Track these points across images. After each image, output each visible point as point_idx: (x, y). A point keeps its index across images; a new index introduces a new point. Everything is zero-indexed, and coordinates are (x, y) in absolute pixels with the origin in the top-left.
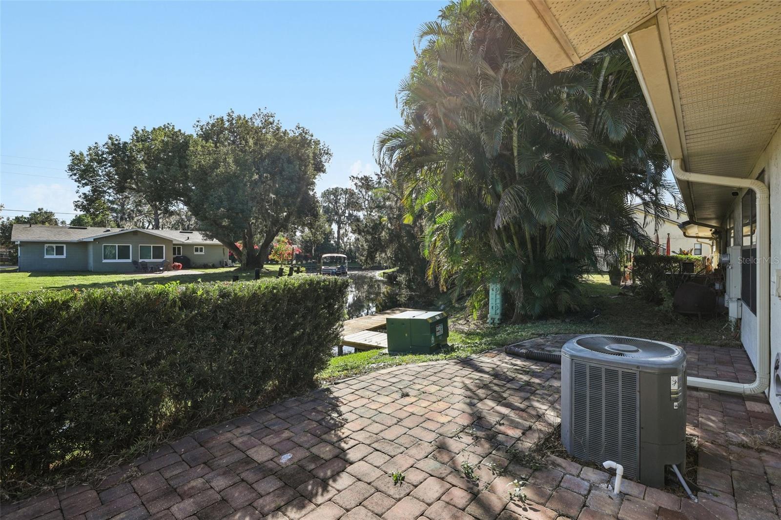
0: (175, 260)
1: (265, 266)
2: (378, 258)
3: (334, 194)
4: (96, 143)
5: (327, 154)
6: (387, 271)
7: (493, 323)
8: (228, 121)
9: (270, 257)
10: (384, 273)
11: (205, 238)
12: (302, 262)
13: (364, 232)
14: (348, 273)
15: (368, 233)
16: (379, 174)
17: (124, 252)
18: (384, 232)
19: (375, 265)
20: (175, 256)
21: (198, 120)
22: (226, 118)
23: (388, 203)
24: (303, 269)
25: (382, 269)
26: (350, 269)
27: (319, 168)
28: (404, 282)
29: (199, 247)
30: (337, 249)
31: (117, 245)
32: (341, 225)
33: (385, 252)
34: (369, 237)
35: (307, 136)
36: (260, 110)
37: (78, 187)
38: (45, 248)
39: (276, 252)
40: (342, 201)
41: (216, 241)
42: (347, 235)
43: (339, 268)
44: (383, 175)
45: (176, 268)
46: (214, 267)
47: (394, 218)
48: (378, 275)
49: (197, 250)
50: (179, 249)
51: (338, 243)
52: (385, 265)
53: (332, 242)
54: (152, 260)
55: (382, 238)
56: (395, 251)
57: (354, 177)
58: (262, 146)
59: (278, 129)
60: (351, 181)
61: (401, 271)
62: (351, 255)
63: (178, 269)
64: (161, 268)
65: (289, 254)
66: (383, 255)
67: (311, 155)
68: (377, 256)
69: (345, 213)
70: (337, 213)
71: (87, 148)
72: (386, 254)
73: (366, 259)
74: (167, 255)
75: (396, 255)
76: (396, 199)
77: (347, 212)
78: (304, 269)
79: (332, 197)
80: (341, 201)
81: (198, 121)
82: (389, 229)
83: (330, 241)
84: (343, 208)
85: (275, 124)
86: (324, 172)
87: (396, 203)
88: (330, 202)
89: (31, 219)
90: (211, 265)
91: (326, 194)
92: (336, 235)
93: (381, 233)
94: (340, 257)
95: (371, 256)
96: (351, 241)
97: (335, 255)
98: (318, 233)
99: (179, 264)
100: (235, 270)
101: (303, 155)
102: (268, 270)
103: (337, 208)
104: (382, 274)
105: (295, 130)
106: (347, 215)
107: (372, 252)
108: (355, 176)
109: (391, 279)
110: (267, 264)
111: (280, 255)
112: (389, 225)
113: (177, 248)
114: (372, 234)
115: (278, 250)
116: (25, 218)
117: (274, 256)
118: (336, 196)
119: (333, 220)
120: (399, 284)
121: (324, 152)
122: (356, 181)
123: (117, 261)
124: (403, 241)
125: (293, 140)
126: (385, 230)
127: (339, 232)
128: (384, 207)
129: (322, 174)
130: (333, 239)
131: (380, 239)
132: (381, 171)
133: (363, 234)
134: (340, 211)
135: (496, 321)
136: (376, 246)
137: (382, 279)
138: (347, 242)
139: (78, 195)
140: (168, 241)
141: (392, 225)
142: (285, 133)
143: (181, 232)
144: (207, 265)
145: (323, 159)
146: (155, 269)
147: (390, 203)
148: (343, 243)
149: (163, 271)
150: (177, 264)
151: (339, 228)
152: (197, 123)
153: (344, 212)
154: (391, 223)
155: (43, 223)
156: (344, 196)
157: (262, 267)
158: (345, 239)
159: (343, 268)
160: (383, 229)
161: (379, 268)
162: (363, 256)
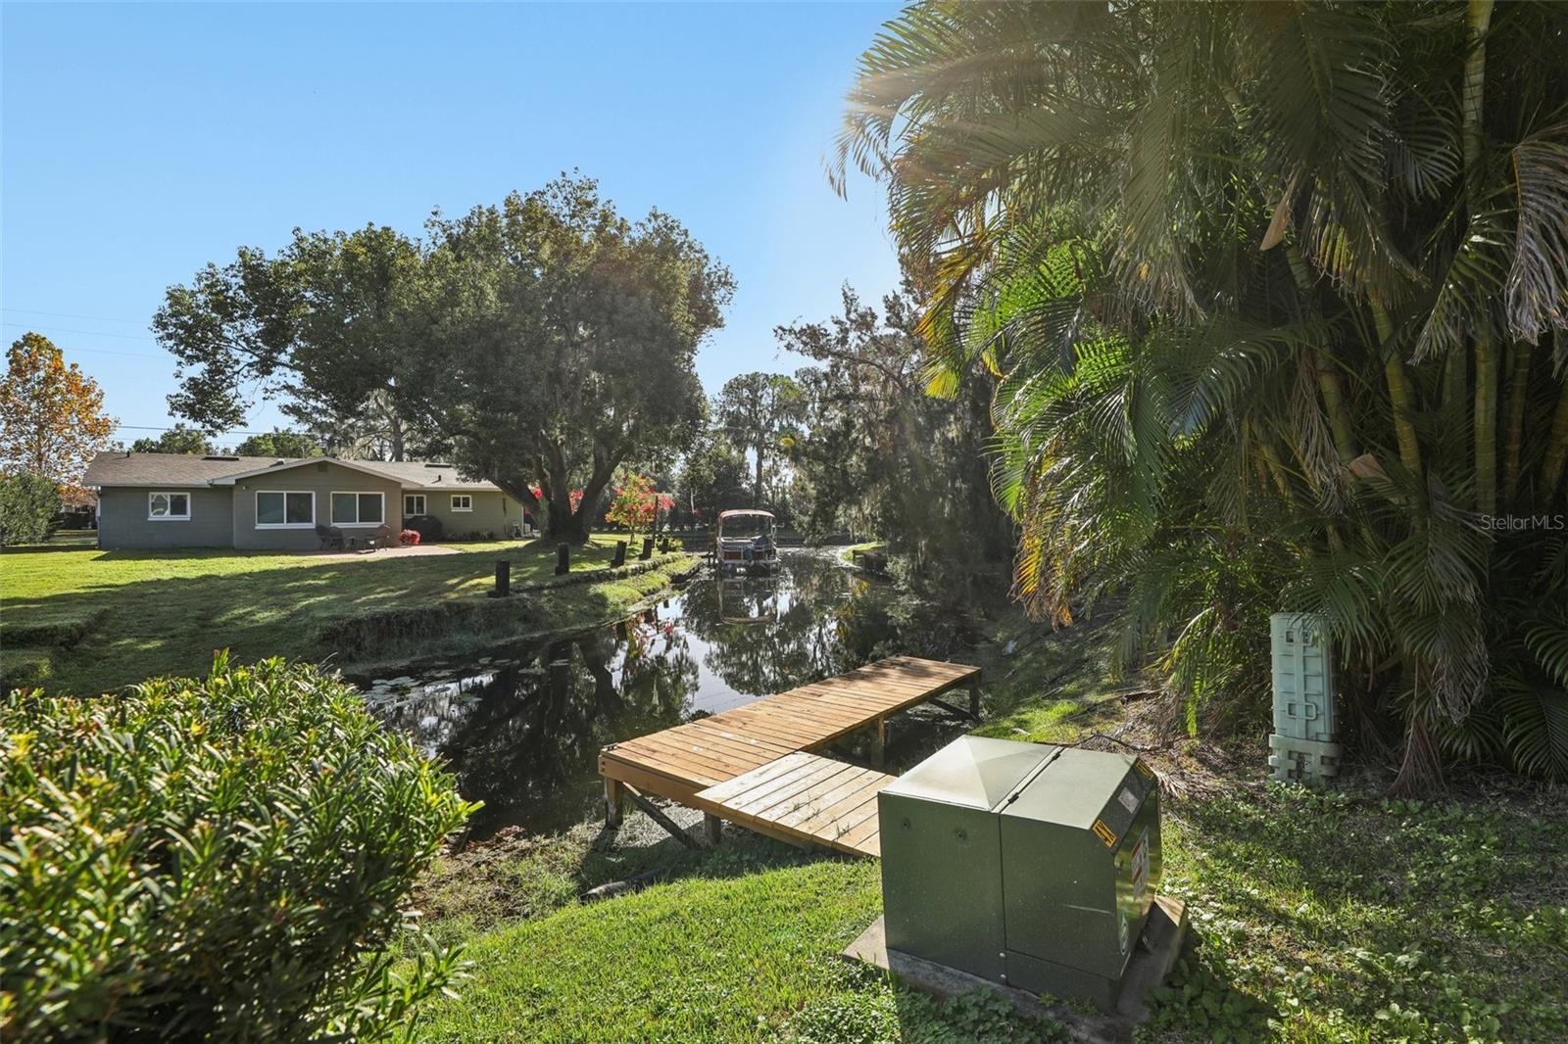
0: (407, 525)
1: (591, 536)
2: (842, 519)
3: (748, 386)
4: (211, 266)
5: (726, 283)
6: (860, 547)
7: (1297, 774)
8: (506, 216)
9: (609, 517)
10: (855, 552)
11: (463, 476)
12: (682, 528)
13: (806, 454)
14: (778, 550)
15: (816, 456)
16: (844, 319)
17: (299, 509)
18: (854, 458)
19: (835, 533)
20: (409, 516)
21: (435, 210)
22: (501, 210)
23: (864, 388)
24: (678, 543)
25: (853, 543)
26: (782, 543)
27: (706, 317)
28: (903, 576)
29: (461, 496)
30: (755, 499)
31: (285, 493)
32: (765, 451)
33: (859, 504)
34: (820, 468)
35: (674, 236)
36: (564, 174)
37: (180, 363)
38: (151, 501)
39: (621, 508)
40: (766, 401)
41: (486, 484)
42: (777, 473)
43: (758, 542)
44: (852, 321)
45: (408, 541)
46: (492, 538)
47: (881, 421)
48: (842, 556)
49: (456, 504)
50: (420, 501)
51: (757, 487)
52: (856, 534)
53: (744, 486)
54: (358, 524)
55: (850, 470)
56: (881, 502)
57: (784, 330)
58: (567, 257)
59: (605, 218)
60: (778, 338)
61: (897, 550)
62: (782, 512)
63: (413, 544)
64: (372, 542)
65: (648, 511)
66: (854, 511)
67: (685, 280)
68: (840, 512)
69: (773, 425)
70: (755, 427)
71: (193, 278)
72: (860, 510)
73: (813, 523)
74: (390, 513)
75: (886, 510)
76: (882, 378)
77: (776, 423)
78: (680, 543)
79: (745, 393)
80: (763, 402)
81: (435, 213)
82: (866, 449)
83: (740, 484)
84: (768, 416)
85: (600, 207)
86: (718, 324)
87: (884, 387)
88: (741, 404)
89: (163, 445)
90: (485, 534)
91: (733, 388)
92: (753, 471)
93: (849, 456)
94: (761, 516)
95: (824, 513)
96: (787, 484)
97: (751, 512)
98: (702, 461)
99: (415, 533)
100: (527, 546)
101: (663, 278)
102: (596, 545)
103: (756, 415)
104: (852, 555)
105: (646, 222)
106: (776, 429)
107: (828, 504)
108: (787, 327)
109: (872, 568)
110: (600, 531)
111: (629, 512)
112: (868, 440)
113: (413, 499)
114: (824, 460)
115: (625, 503)
116: (152, 444)
117: (616, 515)
118: (753, 391)
119: (749, 440)
120: (889, 579)
121: (719, 281)
122: (789, 338)
123: (285, 526)
124: (901, 478)
125: (644, 247)
126: (858, 451)
127: (759, 466)
128: (856, 396)
129: (715, 332)
130: (747, 478)
131: (845, 473)
132: (848, 312)
133: (805, 460)
134: (763, 423)
135: (1314, 766)
136: (836, 490)
137: (851, 565)
138: (777, 487)
139: (180, 381)
140: (391, 485)
141: (873, 440)
142: (622, 227)
143: (427, 466)
144: (478, 533)
145: (716, 297)
146: (358, 543)
147: (869, 388)
148: (770, 488)
149: (374, 548)
150: (410, 532)
151: (761, 457)
152: (434, 218)
153: (770, 425)
154: (872, 435)
155: (183, 451)
156: (770, 391)
157: (586, 539)
158: (775, 481)
159: (765, 540)
160: (852, 449)
161: (845, 540)
162: (805, 514)
